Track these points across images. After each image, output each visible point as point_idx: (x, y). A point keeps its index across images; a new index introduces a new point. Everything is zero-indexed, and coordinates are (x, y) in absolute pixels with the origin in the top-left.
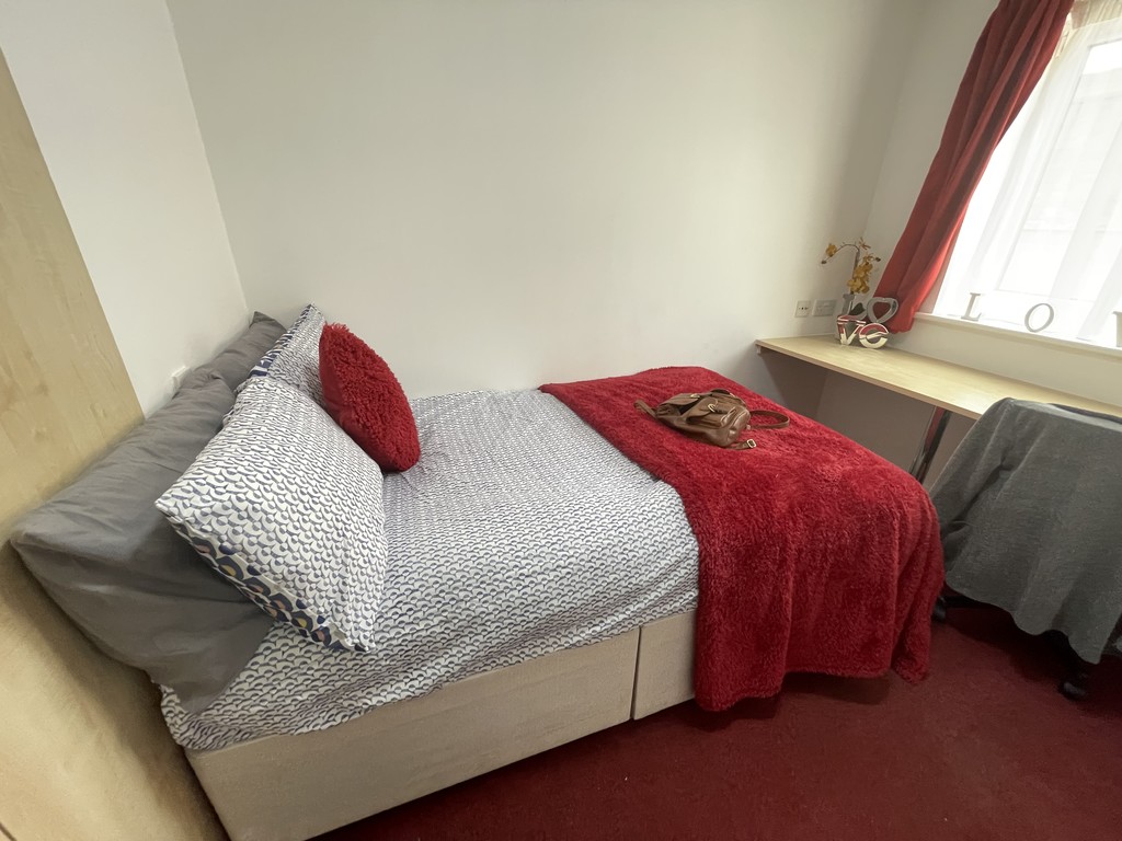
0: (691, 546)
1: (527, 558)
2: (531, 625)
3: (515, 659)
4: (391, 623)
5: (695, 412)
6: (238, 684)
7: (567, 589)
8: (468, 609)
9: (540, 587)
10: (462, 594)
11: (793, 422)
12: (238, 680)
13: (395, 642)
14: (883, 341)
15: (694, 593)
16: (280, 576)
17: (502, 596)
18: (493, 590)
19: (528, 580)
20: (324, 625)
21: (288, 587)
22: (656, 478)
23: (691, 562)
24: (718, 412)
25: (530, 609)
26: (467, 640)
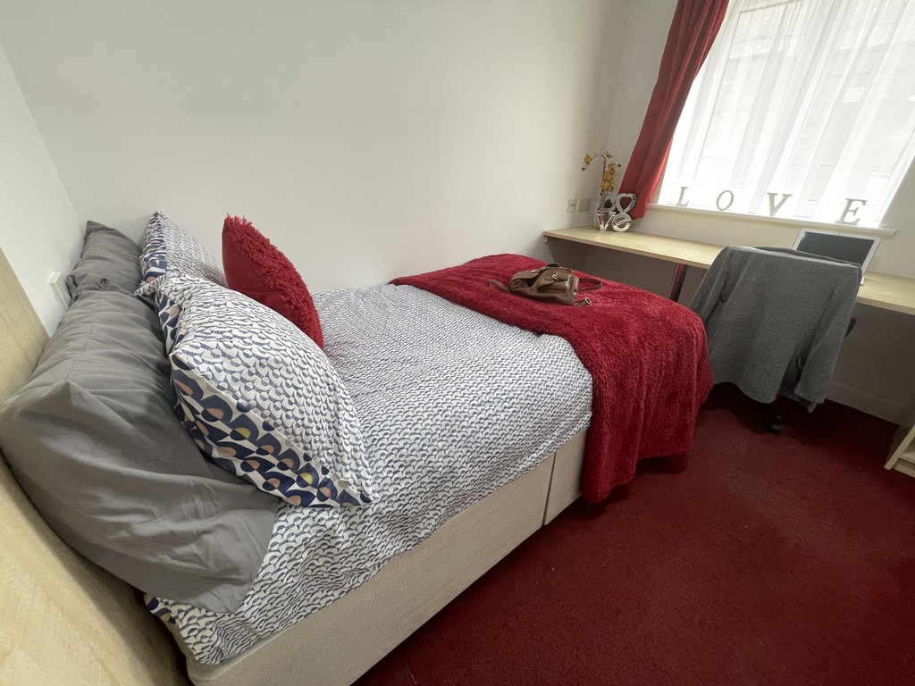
5: (543, 281)
8: (448, 456)
10: (440, 444)
12: (263, 565)
13: (394, 498)
14: (627, 227)
16: (290, 430)
17: (471, 439)
18: (464, 436)
19: (486, 422)
22: (539, 333)
24: (561, 280)
25: (493, 446)
26: (450, 484)
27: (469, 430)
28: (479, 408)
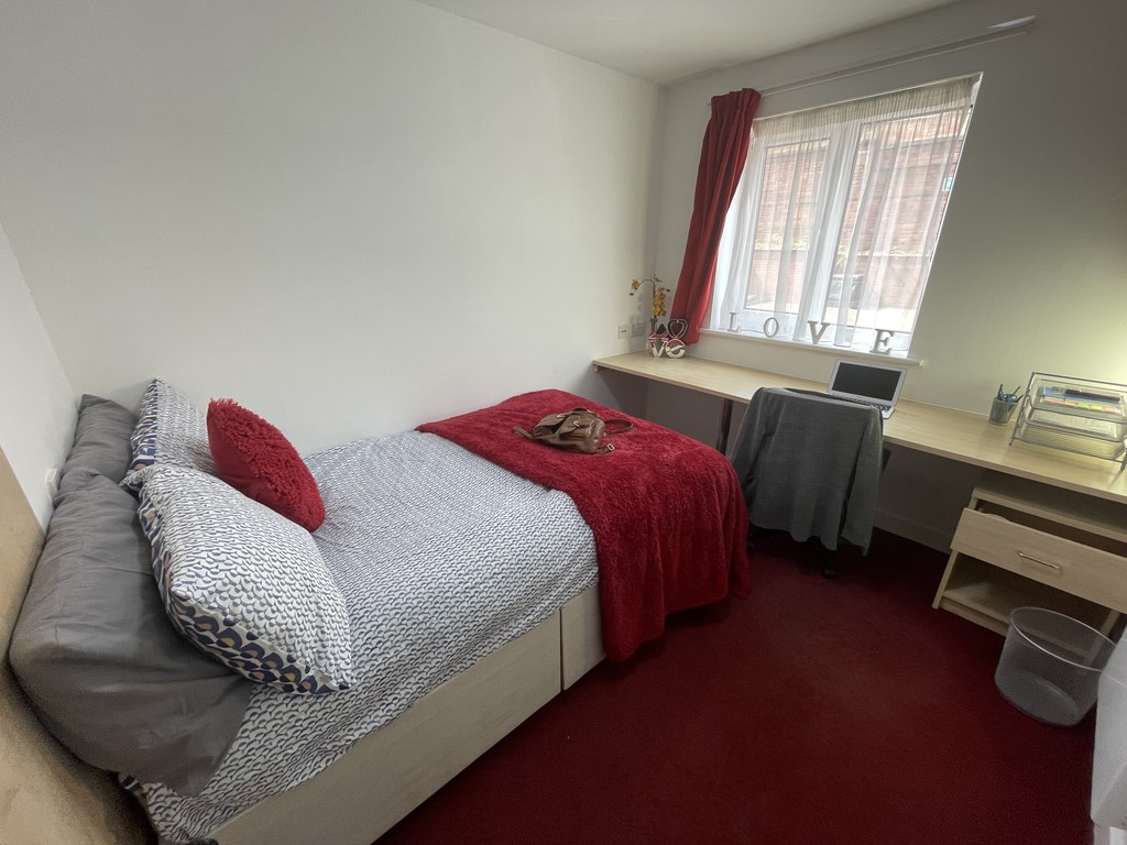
0: (588, 532)
1: (467, 574)
2: (481, 627)
3: (469, 663)
4: (364, 658)
5: (565, 429)
6: (231, 755)
7: (504, 591)
8: (429, 628)
9: (484, 594)
10: (421, 617)
11: (636, 426)
12: (231, 751)
13: (370, 674)
14: (682, 352)
15: (596, 570)
16: (274, 636)
17: (455, 609)
18: (447, 607)
19: (473, 591)
20: (310, 674)
21: (280, 645)
22: (548, 488)
23: (590, 546)
24: (582, 427)
25: (479, 614)
26: (431, 655)
27: (453, 601)
28: (466, 578)
